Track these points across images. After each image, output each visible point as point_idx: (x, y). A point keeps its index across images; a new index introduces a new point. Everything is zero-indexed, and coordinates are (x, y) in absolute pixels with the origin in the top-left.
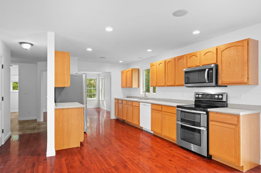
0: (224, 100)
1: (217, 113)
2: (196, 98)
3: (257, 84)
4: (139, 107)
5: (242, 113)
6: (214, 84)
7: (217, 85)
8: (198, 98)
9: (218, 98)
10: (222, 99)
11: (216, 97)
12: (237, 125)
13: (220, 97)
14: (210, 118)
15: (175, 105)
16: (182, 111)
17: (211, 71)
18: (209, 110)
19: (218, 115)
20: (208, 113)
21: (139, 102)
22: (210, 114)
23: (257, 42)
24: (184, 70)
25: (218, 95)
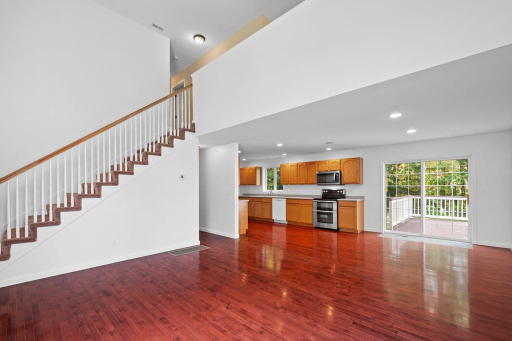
0: (344, 193)
1: (343, 201)
2: (323, 193)
3: (363, 184)
4: (271, 202)
5: (358, 200)
6: (339, 183)
7: (341, 184)
8: (325, 193)
9: (340, 193)
10: (342, 193)
11: (339, 192)
12: (355, 207)
13: (341, 192)
14: (339, 205)
15: (312, 198)
16: (317, 202)
17: (337, 175)
18: (338, 200)
19: (344, 203)
20: (337, 201)
21: (271, 198)
22: (339, 202)
23: (362, 159)
24: (317, 173)
25: (340, 191)
